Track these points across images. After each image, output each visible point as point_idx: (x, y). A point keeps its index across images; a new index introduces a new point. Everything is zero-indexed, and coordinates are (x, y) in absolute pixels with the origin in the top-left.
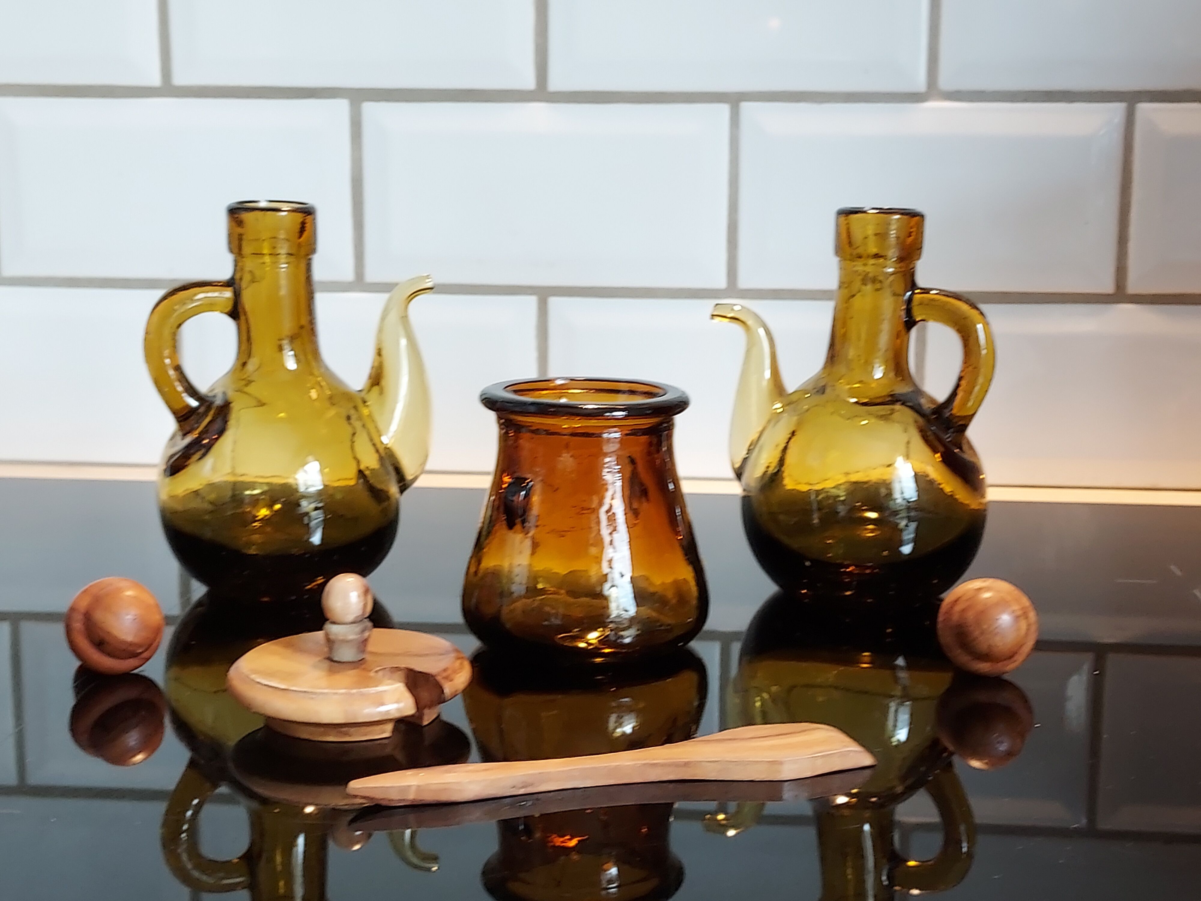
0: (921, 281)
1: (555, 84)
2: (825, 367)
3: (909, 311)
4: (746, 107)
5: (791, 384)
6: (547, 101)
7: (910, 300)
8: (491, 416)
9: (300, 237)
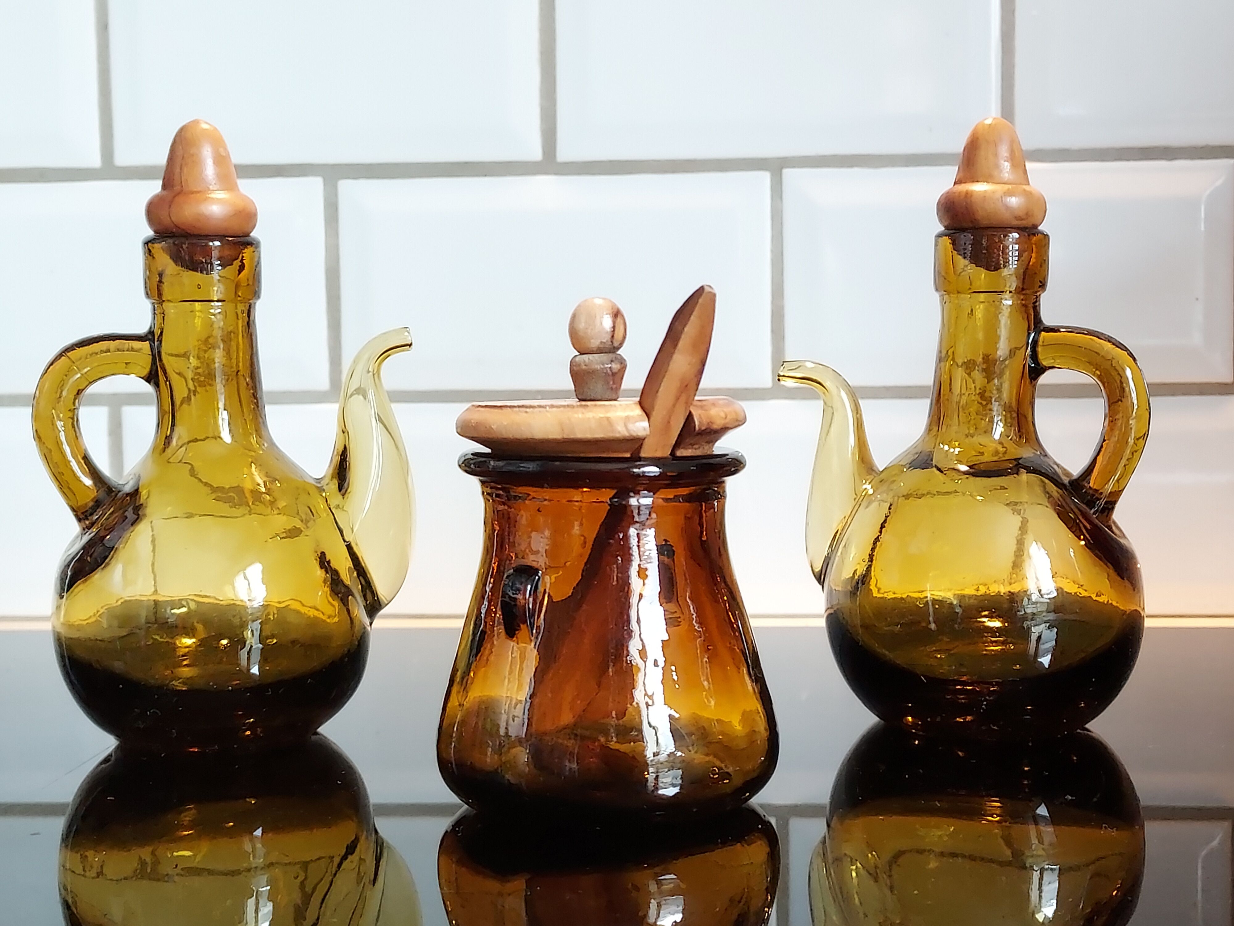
0: (1047, 319)
1: (564, 154)
2: (929, 429)
3: (1034, 356)
4: (788, 173)
5: (881, 462)
6: (556, 174)
7: (1035, 342)
8: (474, 483)
9: (239, 274)
